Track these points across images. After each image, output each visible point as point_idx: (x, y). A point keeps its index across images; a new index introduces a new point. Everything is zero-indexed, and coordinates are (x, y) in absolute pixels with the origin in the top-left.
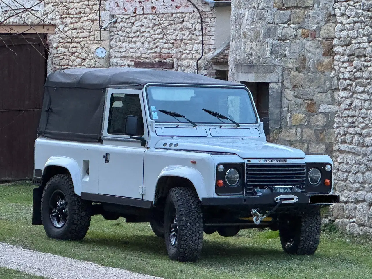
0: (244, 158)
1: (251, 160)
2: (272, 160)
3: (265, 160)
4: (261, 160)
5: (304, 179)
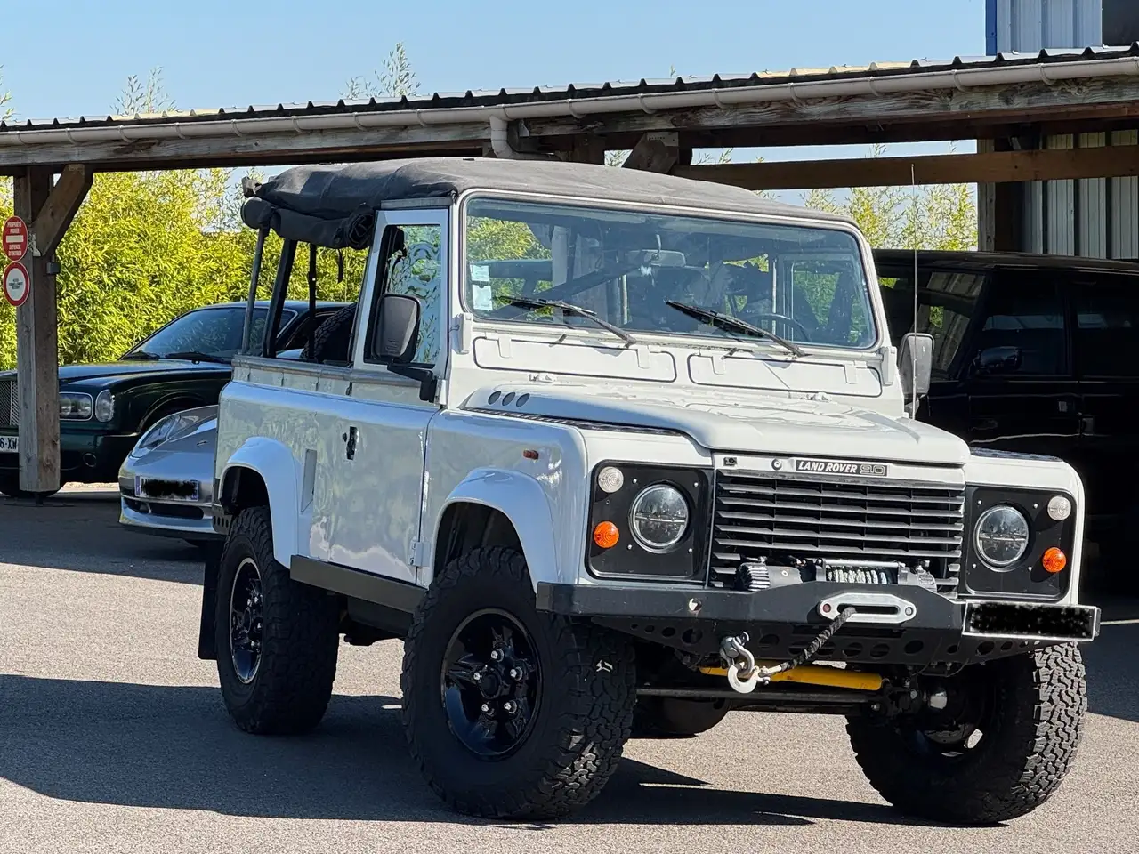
0: (713, 451)
1: (738, 458)
2: (826, 464)
3: (798, 462)
4: (781, 461)
5: (959, 541)
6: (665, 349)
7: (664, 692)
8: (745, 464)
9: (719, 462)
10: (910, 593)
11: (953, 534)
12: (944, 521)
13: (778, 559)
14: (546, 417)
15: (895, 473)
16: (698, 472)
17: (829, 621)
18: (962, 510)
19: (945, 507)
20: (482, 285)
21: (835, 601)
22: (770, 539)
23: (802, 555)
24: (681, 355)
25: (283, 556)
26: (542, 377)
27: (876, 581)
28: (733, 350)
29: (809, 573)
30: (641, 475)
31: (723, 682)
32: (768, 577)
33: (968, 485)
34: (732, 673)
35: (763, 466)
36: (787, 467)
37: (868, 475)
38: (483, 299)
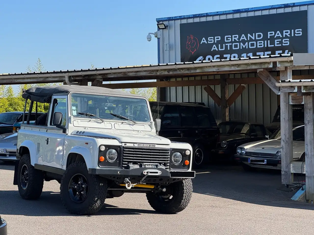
0: (122, 142)
1: (127, 144)
2: (144, 145)
3: (138, 144)
4: (135, 144)
5: (169, 159)
6: (110, 122)
7: (112, 189)
8: (128, 145)
9: (123, 144)
10: (160, 169)
11: (168, 158)
12: (166, 155)
13: (135, 163)
14: (89, 136)
15: (157, 146)
16: (119, 147)
17: (145, 175)
18: (169, 153)
19: (166, 153)
20: (74, 110)
21: (146, 171)
22: (133, 159)
23: (139, 162)
24: (113, 123)
25: (33, 164)
26: (87, 128)
27: (154, 167)
28: (123, 123)
29: (141, 166)
30: (108, 147)
31: (125, 187)
32: (133, 167)
33: (171, 148)
34: (127, 185)
35: (131, 145)
36: (136, 145)
37: (151, 147)
38: (75, 113)
